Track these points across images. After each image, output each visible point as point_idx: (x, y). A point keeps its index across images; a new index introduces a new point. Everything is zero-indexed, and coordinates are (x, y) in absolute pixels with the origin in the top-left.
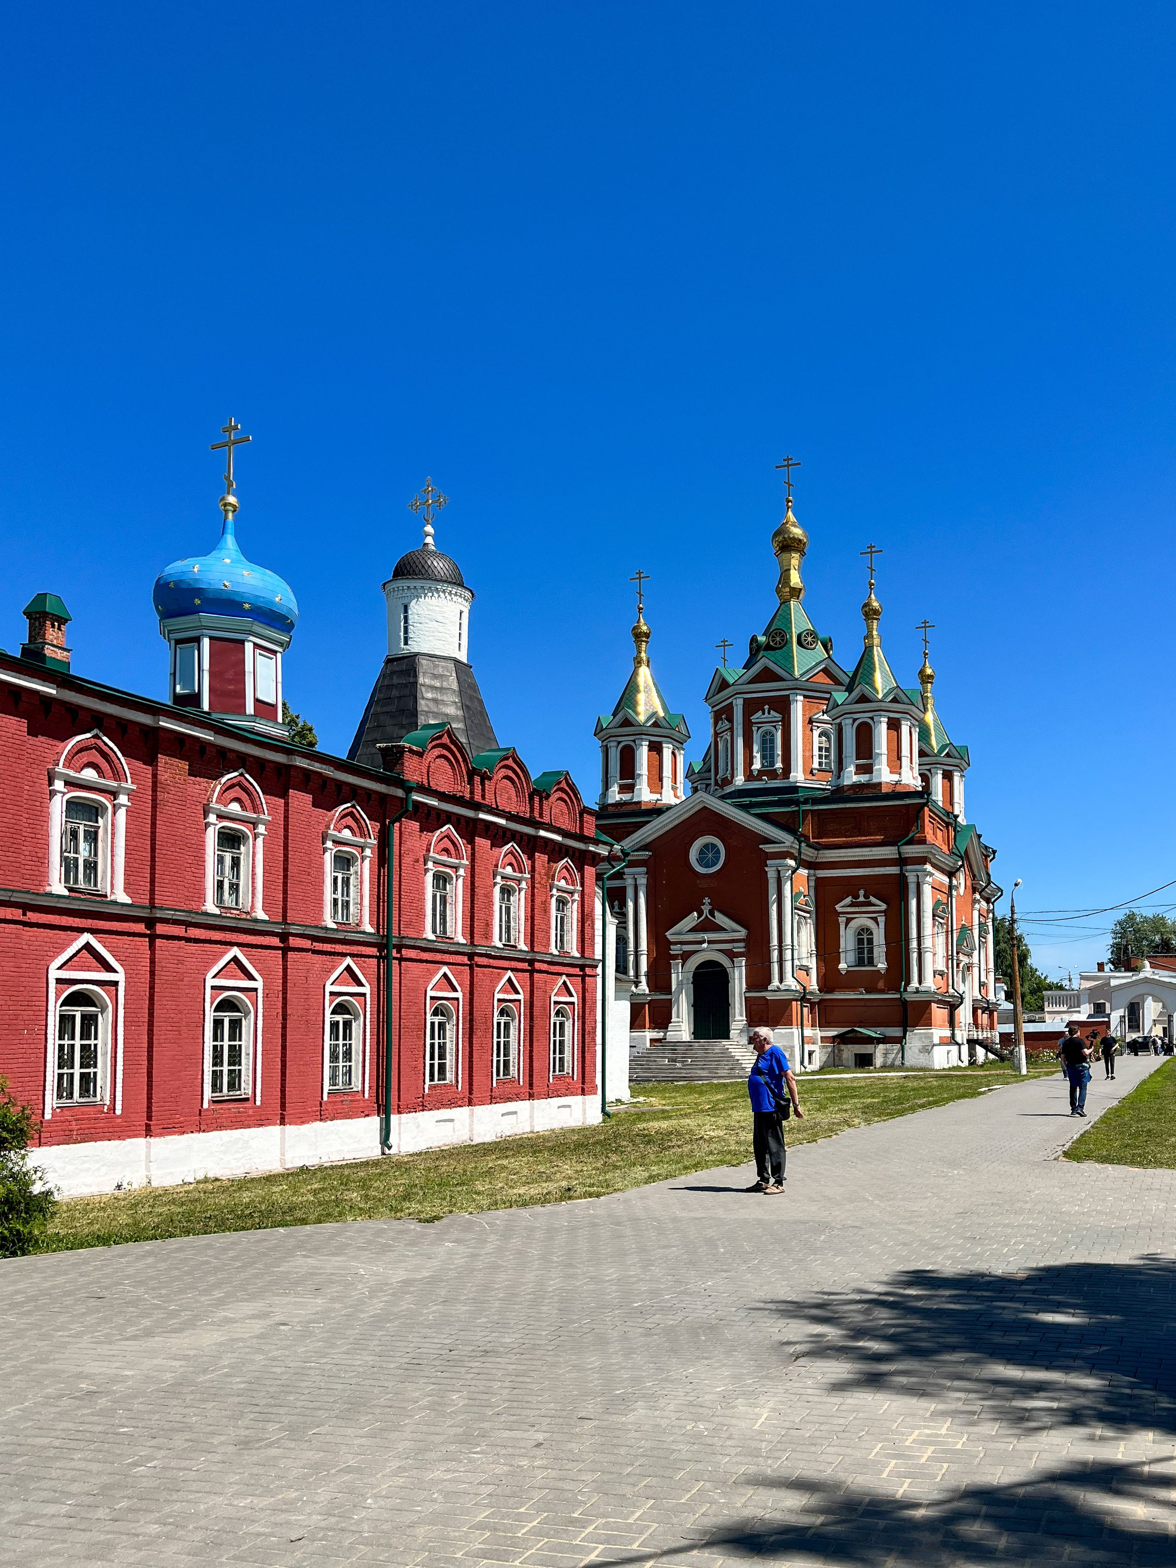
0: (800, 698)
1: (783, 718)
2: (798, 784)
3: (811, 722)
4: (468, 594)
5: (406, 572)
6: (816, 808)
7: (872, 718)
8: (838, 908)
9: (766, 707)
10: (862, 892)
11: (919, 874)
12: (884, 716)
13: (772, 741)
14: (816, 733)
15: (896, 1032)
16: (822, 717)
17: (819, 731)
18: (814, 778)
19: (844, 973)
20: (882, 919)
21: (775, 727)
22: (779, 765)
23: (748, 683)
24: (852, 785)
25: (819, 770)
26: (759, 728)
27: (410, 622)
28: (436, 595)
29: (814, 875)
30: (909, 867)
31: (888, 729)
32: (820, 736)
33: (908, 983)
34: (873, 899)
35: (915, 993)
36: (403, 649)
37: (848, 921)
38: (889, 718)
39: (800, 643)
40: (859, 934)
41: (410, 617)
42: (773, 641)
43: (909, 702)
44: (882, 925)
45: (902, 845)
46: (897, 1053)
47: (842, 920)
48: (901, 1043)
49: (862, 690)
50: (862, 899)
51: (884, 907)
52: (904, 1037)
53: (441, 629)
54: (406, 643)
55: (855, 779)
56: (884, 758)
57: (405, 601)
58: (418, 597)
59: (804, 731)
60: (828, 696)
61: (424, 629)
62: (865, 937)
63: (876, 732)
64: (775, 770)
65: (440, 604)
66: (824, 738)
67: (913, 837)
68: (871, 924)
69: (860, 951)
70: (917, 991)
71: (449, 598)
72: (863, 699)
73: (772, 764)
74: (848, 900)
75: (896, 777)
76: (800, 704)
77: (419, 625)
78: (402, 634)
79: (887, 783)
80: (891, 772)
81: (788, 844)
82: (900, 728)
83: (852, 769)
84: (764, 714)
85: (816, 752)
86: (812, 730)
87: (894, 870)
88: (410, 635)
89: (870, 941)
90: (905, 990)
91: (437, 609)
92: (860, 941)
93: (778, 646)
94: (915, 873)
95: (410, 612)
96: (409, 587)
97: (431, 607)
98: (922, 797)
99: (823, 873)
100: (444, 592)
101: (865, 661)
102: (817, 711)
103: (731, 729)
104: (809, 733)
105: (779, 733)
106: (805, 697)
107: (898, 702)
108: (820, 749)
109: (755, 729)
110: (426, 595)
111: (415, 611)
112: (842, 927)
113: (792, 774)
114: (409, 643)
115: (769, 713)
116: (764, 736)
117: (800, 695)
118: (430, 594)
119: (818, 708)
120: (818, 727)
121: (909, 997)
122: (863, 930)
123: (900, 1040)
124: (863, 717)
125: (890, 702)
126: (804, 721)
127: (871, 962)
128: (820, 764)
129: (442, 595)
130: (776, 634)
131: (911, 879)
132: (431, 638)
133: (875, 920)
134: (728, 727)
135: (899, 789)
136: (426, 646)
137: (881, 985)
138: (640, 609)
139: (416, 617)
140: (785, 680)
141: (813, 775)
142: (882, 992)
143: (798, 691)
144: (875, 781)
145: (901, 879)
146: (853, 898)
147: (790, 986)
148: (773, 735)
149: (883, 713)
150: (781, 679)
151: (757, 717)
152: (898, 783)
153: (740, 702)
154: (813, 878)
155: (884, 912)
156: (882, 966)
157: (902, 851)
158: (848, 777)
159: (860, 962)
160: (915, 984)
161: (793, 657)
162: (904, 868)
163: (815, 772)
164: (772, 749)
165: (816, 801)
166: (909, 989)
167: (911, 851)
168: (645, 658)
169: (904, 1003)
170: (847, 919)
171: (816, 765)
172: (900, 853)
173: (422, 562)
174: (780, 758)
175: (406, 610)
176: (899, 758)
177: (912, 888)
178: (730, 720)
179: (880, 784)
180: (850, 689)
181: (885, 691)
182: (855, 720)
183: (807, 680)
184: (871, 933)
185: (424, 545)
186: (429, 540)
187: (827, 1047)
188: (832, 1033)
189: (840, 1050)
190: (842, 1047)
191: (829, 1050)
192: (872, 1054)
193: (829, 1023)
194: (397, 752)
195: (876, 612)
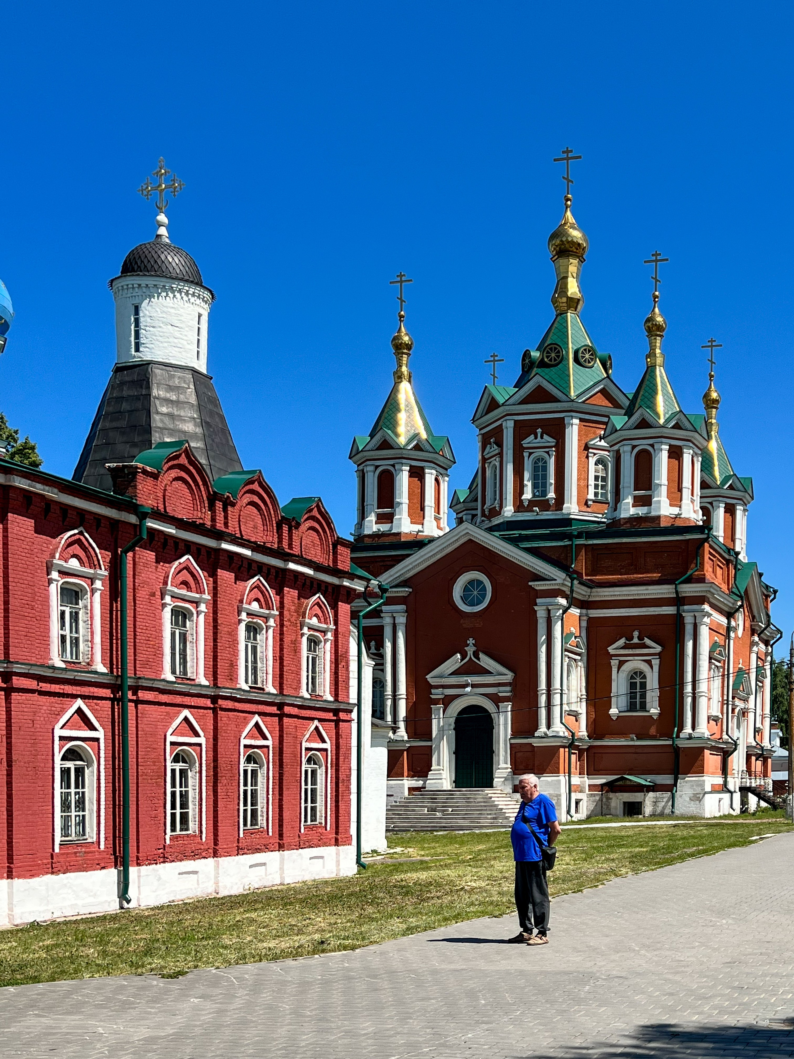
0: (576, 421)
1: (557, 443)
2: (572, 517)
3: (587, 448)
4: (207, 295)
5: (136, 267)
6: (590, 542)
7: (652, 446)
8: (611, 650)
9: (539, 430)
10: (636, 634)
11: (696, 614)
12: (666, 444)
13: (545, 469)
14: (592, 460)
15: (666, 779)
16: (599, 443)
17: (596, 458)
18: (589, 510)
19: (614, 718)
20: (656, 662)
21: (548, 453)
22: (551, 495)
23: (520, 404)
24: (629, 518)
25: (594, 502)
26: (530, 454)
27: (142, 325)
28: (171, 295)
29: (587, 615)
30: (686, 607)
31: (669, 457)
32: (596, 464)
33: (681, 728)
34: (647, 641)
35: (688, 739)
36: (134, 357)
37: (621, 663)
38: (670, 446)
39: (576, 360)
40: (632, 678)
41: (142, 319)
42: (547, 357)
43: (693, 429)
44: (656, 668)
45: (680, 583)
46: (667, 802)
47: (614, 663)
48: (671, 791)
49: (642, 415)
50: (636, 640)
51: (659, 649)
52: (675, 785)
53: (177, 334)
54: (137, 350)
55: (633, 511)
56: (664, 490)
57: (136, 301)
58: (151, 297)
59: (579, 458)
60: (606, 420)
61: (157, 333)
62: (638, 680)
63: (656, 461)
64: (548, 500)
65: (176, 306)
66: (600, 466)
67: (691, 575)
68: (644, 667)
69: (632, 695)
70: (690, 737)
71: (185, 298)
72: (644, 424)
73: (544, 493)
74: (622, 642)
75: (675, 511)
76: (575, 429)
77: (151, 329)
78: (132, 339)
79: (666, 516)
80: (671, 505)
81: (559, 581)
82: (682, 456)
83: (630, 500)
84: (536, 438)
85: (592, 482)
86: (587, 457)
87: (670, 610)
88: (142, 340)
89: (643, 685)
90: (678, 736)
91: (172, 311)
92: (633, 685)
93: (553, 363)
94: (692, 614)
95: (141, 314)
96: (140, 285)
97: (165, 309)
98: (703, 533)
99: (596, 613)
100: (180, 291)
101: (646, 382)
102: (594, 436)
103: (501, 454)
104: (584, 459)
105: (553, 459)
106: (581, 420)
107: (680, 428)
108: (596, 478)
109: (526, 454)
110: (159, 294)
111: (147, 313)
112: (614, 670)
113: (565, 506)
114: (141, 349)
115: (542, 438)
116: (535, 463)
117: (576, 418)
118: (164, 294)
119: (595, 433)
120: (595, 454)
121: (681, 744)
122: (636, 673)
123: (670, 788)
124: (643, 444)
125: (673, 427)
126: (579, 446)
127: (643, 707)
128: (596, 494)
129: (178, 295)
130: (551, 349)
131: (689, 619)
132: (166, 344)
133: (649, 662)
134: (497, 452)
135: (678, 523)
136: (159, 353)
137: (653, 731)
138: (401, 317)
139: (148, 319)
140: (559, 401)
141: (588, 507)
142: (653, 738)
143: (574, 414)
144: (653, 514)
145: (678, 620)
146: (627, 639)
147: (558, 732)
148: (546, 462)
149: (664, 440)
150: (556, 400)
151: (529, 441)
152: (677, 516)
153: (511, 424)
154: (585, 618)
155: (659, 654)
156: (654, 711)
157: (679, 590)
158: (625, 510)
159: (632, 707)
160: (688, 729)
161: (569, 376)
162: (681, 608)
163: (590, 503)
164: (545, 477)
165: (590, 535)
166: (682, 735)
167: (688, 589)
168: (406, 373)
169: (676, 750)
170: (620, 661)
171: (591, 496)
172: (677, 592)
173: (155, 256)
174: (552, 488)
175: (137, 310)
176: (680, 490)
177: (689, 629)
178: (500, 444)
179: (659, 517)
180: (629, 413)
181: (667, 416)
182: (634, 447)
183: (584, 402)
184: (645, 677)
185: (159, 236)
186: (163, 231)
187: (594, 795)
188: (601, 780)
189: (608, 799)
190: (611, 795)
191: (597, 798)
192: (641, 802)
193: (598, 771)
194: (129, 474)
195: (659, 328)
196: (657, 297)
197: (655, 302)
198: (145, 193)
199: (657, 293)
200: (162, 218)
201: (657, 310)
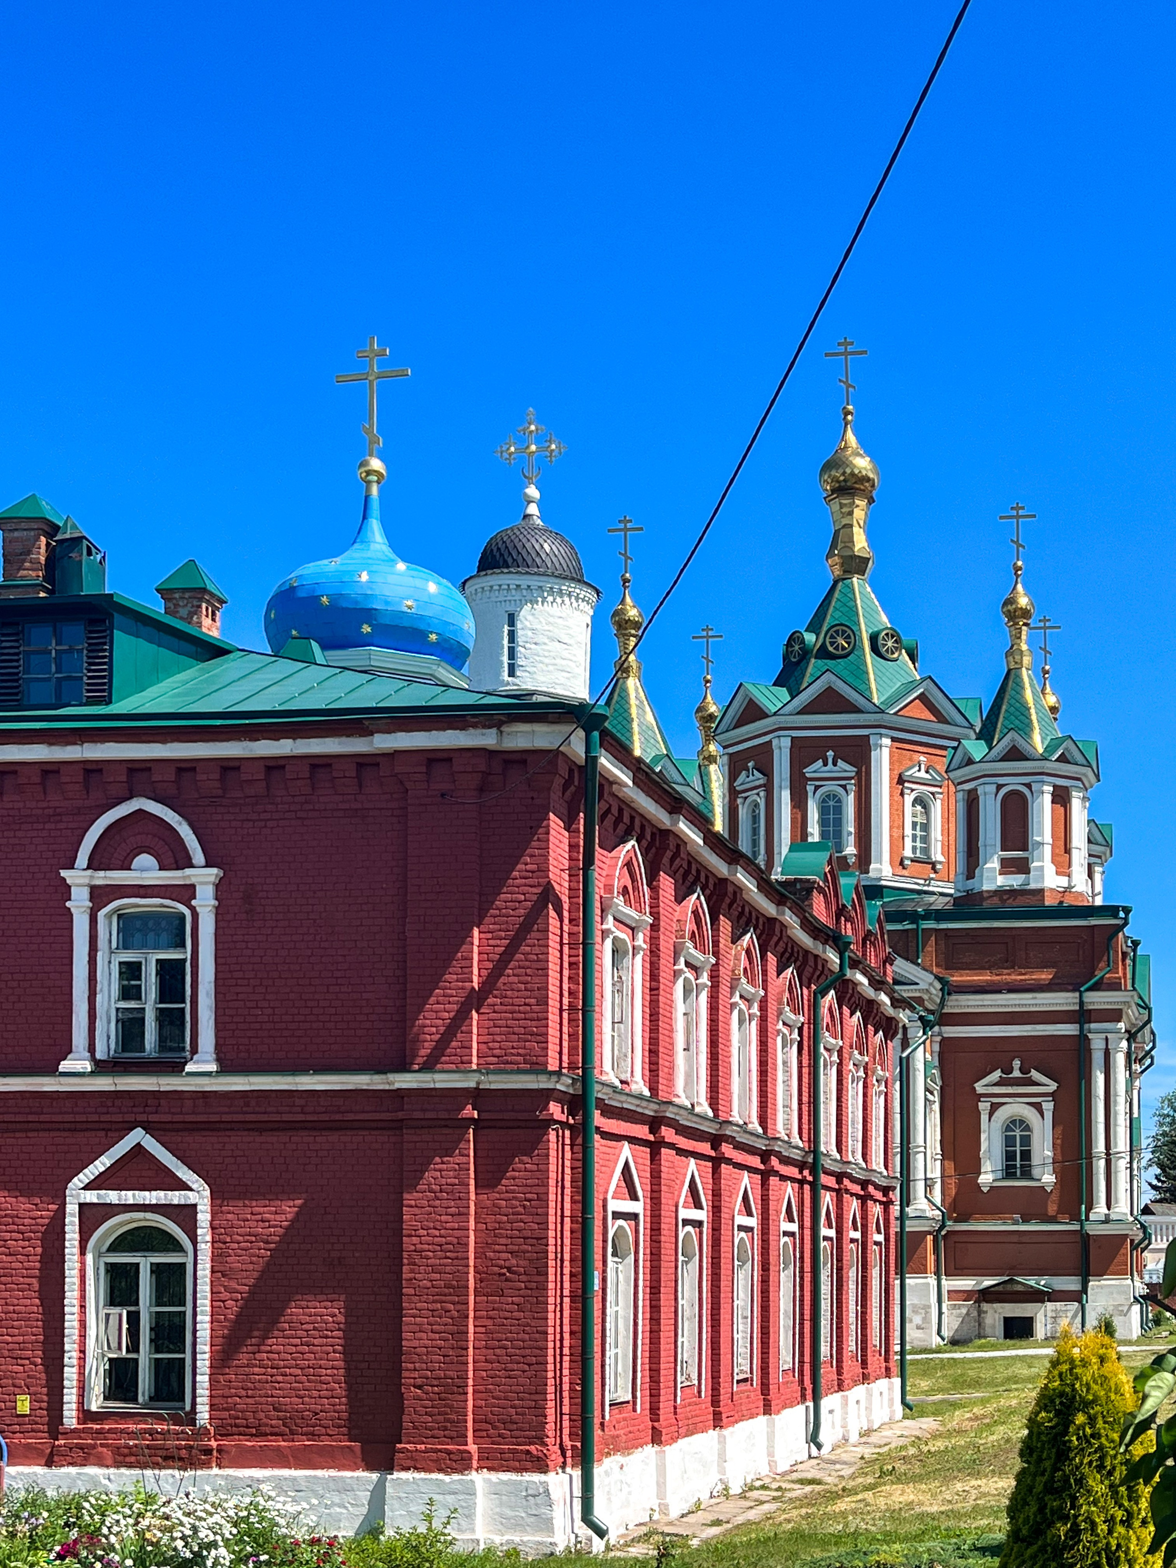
0: (887, 741)
1: (858, 773)
2: (883, 883)
3: (901, 781)
4: (593, 597)
5: (510, 561)
6: (943, 926)
7: (1028, 786)
8: (980, 1087)
9: (830, 753)
10: (1017, 1063)
11: (1109, 1036)
12: (1049, 784)
13: (839, 810)
14: (909, 799)
15: (1071, 1283)
16: (917, 774)
17: (914, 795)
18: (905, 873)
19: (985, 1190)
20: (1048, 1106)
21: (844, 787)
22: (850, 850)
23: (798, 713)
24: (996, 891)
25: (912, 861)
26: (817, 788)
27: (520, 639)
28: (559, 600)
29: (940, 1034)
30: (1093, 1026)
31: (1053, 802)
32: (913, 805)
33: (1089, 1208)
34: (1035, 1075)
35: (1103, 1222)
36: (508, 684)
37: (994, 1107)
38: (1055, 786)
39: (875, 649)
40: (1008, 1129)
41: (520, 632)
42: (832, 644)
43: (1085, 763)
44: (1048, 1115)
45: (1088, 990)
46: (1074, 1316)
47: (984, 1107)
48: (1080, 1301)
49: (1013, 740)
50: (1016, 1074)
51: (1053, 1086)
52: (1085, 1290)
53: (565, 654)
54: (512, 673)
55: (1001, 881)
56: (1047, 850)
57: (511, 609)
58: (533, 602)
59: (891, 796)
60: (955, 744)
61: (541, 652)
62: (1018, 1133)
63: (1034, 808)
64: (845, 857)
65: (563, 615)
66: (919, 808)
67: (1102, 978)
68: (1030, 1114)
69: (1010, 1156)
70: (1107, 1220)
71: (575, 604)
72: (1015, 754)
73: (839, 848)
74: (996, 1075)
75: (1063, 881)
76: (886, 752)
77: (533, 646)
78: (505, 659)
79: (1051, 889)
80: (1058, 873)
81: (922, 986)
82: (1070, 801)
83: (994, 864)
84: (825, 764)
85: (908, 831)
86: (902, 794)
87: (1069, 1029)
88: (520, 662)
89: (1026, 1141)
90: (1087, 1219)
91: (560, 621)
92: (1009, 1141)
93: (840, 652)
94: (1103, 1036)
95: (519, 625)
96: (518, 586)
97: (551, 620)
98: (1116, 916)
99: (952, 1031)
100: (570, 596)
101: (1010, 692)
102: (910, 763)
103: (768, 788)
104: (897, 797)
105: (852, 797)
106: (893, 739)
107: (1068, 762)
108: (914, 825)
109: (810, 789)
110: (544, 599)
111: (527, 624)
112: (984, 1117)
113: (872, 866)
114: (518, 673)
115: (835, 764)
116: (824, 801)
117: (887, 736)
118: (550, 599)
119: (911, 759)
120: (912, 790)
121: (1093, 1229)
122: (1013, 1122)
123: (1078, 1297)
124: (1014, 784)
125: (1056, 761)
126: (891, 779)
127: (1027, 1173)
128: (914, 849)
129: (566, 599)
130: (837, 632)
131: (1097, 1044)
132: (551, 668)
133: (1038, 1107)
134: (761, 782)
135: (1068, 901)
136: (542, 679)
137: (1052, 1209)
138: (626, 581)
139: (530, 633)
140: (862, 712)
141: (904, 868)
142: (1053, 1220)
143: (883, 731)
144: (1033, 886)
145: (1082, 1043)
146: (1002, 1072)
147: (924, 1211)
148: (839, 801)
149: (1046, 778)
150: (856, 710)
151: (814, 769)
152: (1068, 890)
153: (786, 743)
154: (938, 1039)
155: (1052, 1094)
156: (1048, 1178)
157: (1085, 1000)
158: (988, 878)
159: (1009, 1172)
160: (1100, 1209)
161: (867, 673)
162: (1086, 1026)
163: (907, 862)
164: (839, 822)
165: (940, 915)
166: (1092, 1217)
167: (1097, 1000)
168: (634, 665)
169: (1085, 1239)
170: (992, 1104)
171: (908, 853)
172: (1081, 1003)
173: (537, 547)
174: (852, 839)
175: (512, 620)
176: (1068, 851)
177: (1098, 1057)
178: (766, 770)
179: (1041, 891)
180: (986, 734)
181: (1046, 743)
182: (999, 787)
183: (895, 714)
184: (1028, 1128)
185: (527, 517)
186: (533, 509)
187: (960, 1307)
188: (967, 1283)
189: (980, 1312)
190: (985, 1306)
191: (964, 1311)
192: (1032, 1318)
193: (962, 1269)
194: (802, 889)
195: (1026, 613)
196: (1020, 569)
197: (1017, 576)
198: (506, 455)
199: (1020, 563)
200: (533, 491)
201: (1020, 587)
